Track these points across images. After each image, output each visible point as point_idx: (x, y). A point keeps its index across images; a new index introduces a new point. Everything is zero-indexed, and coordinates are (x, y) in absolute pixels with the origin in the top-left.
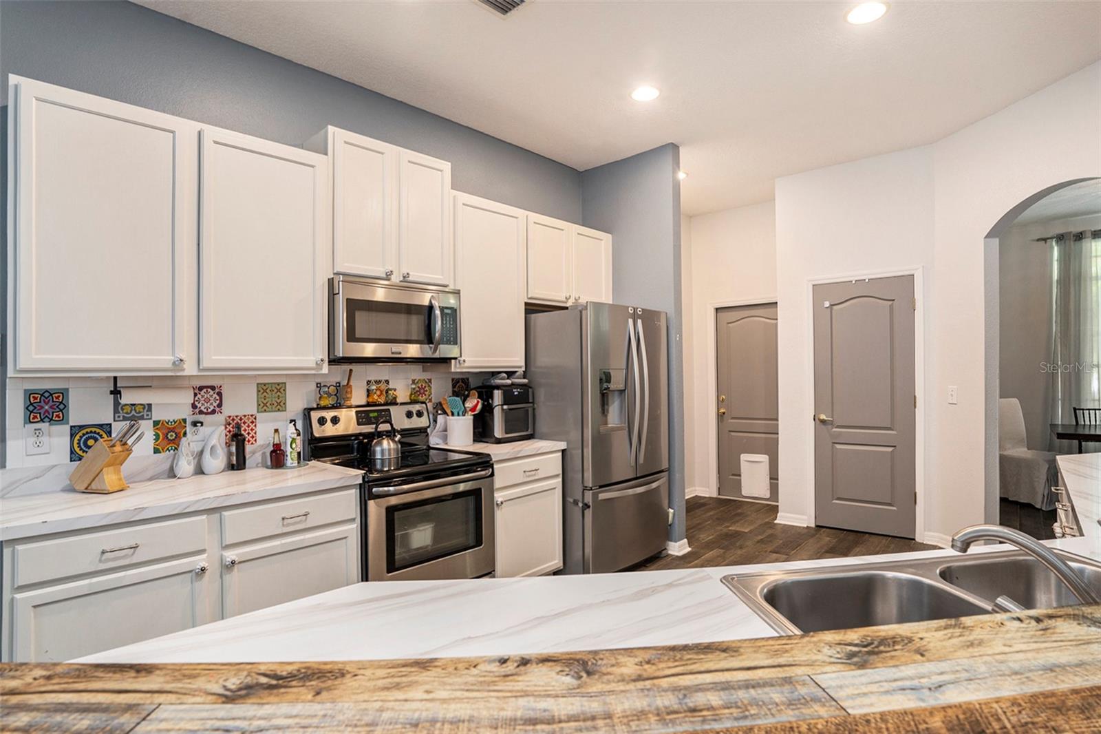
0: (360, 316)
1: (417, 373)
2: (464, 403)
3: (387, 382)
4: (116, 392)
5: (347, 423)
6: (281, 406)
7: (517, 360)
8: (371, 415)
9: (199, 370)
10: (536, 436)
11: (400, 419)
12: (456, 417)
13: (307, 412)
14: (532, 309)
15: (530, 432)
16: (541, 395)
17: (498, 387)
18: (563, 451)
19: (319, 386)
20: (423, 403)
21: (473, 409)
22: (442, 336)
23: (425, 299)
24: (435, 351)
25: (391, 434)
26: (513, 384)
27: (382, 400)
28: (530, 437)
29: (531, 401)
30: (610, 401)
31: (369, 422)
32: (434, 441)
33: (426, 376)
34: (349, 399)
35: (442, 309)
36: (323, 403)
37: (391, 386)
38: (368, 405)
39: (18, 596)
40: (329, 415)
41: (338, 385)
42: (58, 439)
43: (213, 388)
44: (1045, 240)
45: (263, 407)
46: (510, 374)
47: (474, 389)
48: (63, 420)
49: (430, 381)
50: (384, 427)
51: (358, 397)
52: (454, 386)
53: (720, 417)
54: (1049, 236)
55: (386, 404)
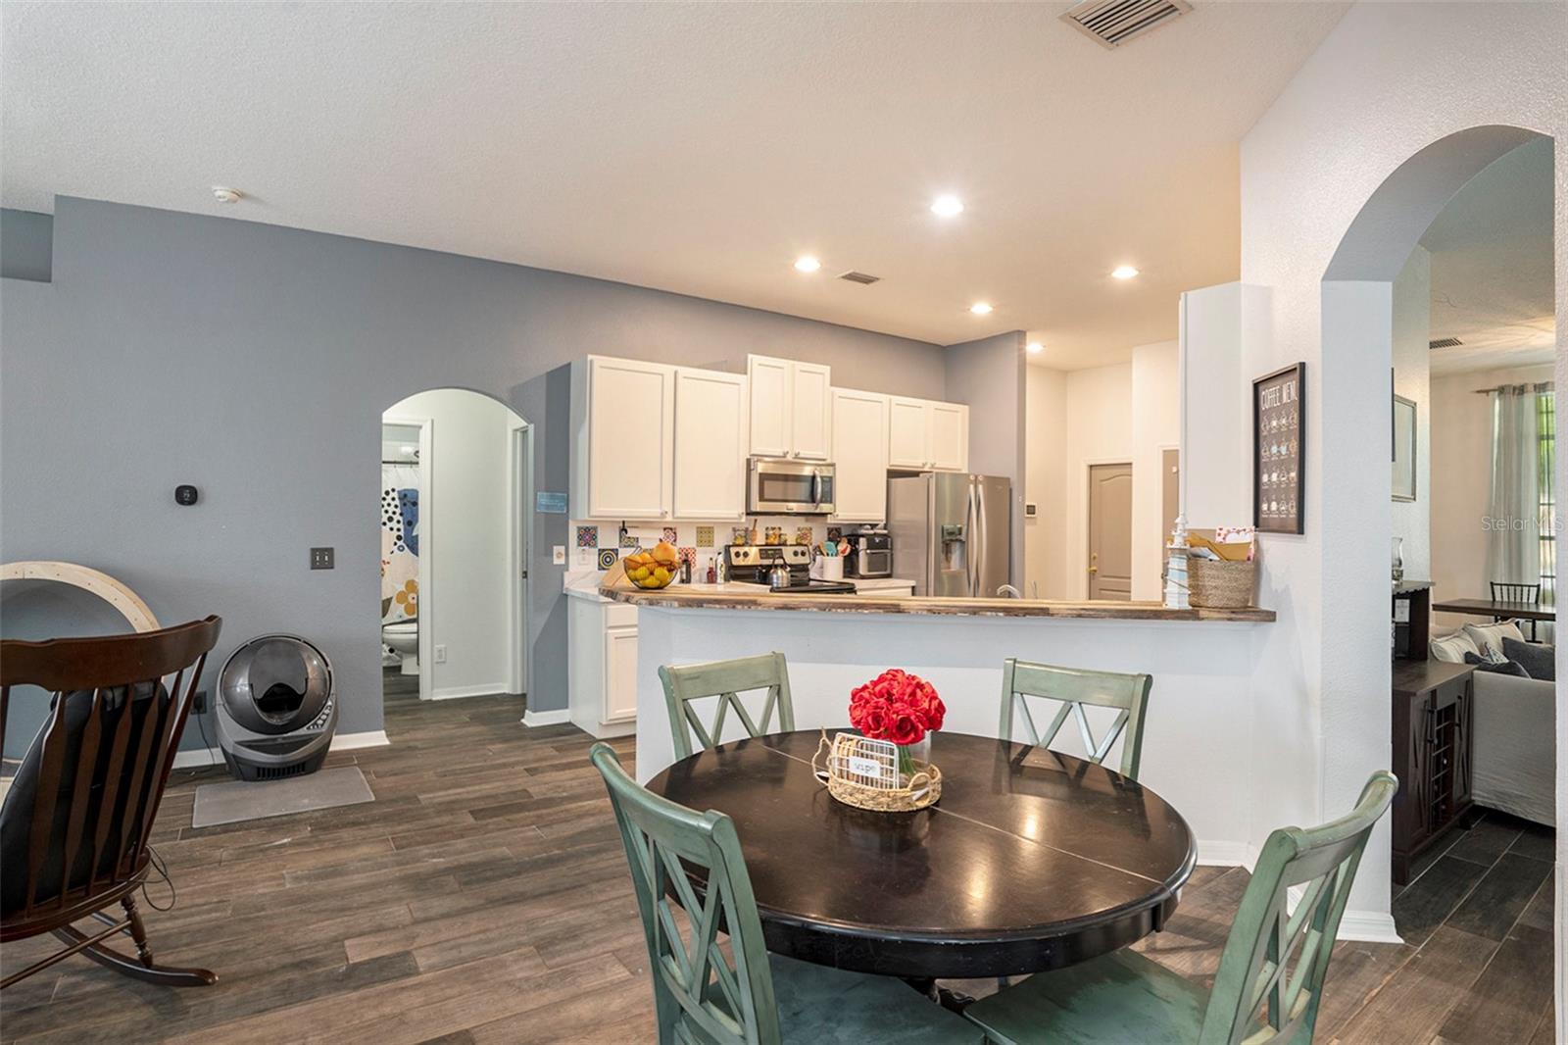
0: (767, 484)
1: (801, 522)
2: (836, 546)
3: (780, 529)
4: (624, 530)
5: (753, 556)
6: (710, 543)
7: (880, 515)
8: (770, 552)
9: (674, 518)
10: (894, 575)
11: (789, 557)
12: (830, 557)
13: (727, 548)
14: (893, 474)
15: (888, 572)
16: (898, 544)
17: (863, 536)
18: (913, 588)
19: (734, 530)
20: (806, 545)
21: (843, 552)
22: (822, 496)
23: (807, 471)
24: (817, 508)
25: (783, 566)
26: (875, 534)
27: (776, 542)
28: (889, 576)
29: (889, 547)
30: (953, 550)
31: (768, 557)
32: (813, 575)
33: (808, 525)
34: (755, 540)
35: (822, 477)
36: (737, 543)
37: (782, 532)
38: (767, 545)
39: (610, 631)
40: (742, 550)
41: (747, 530)
42: (592, 557)
43: (671, 529)
44: (1487, 392)
45: (700, 543)
46: (873, 526)
47: (846, 536)
48: (595, 546)
49: (811, 529)
50: (779, 562)
51: (760, 539)
52: (829, 534)
53: (1092, 574)
54: (1492, 388)
55: (779, 545)
